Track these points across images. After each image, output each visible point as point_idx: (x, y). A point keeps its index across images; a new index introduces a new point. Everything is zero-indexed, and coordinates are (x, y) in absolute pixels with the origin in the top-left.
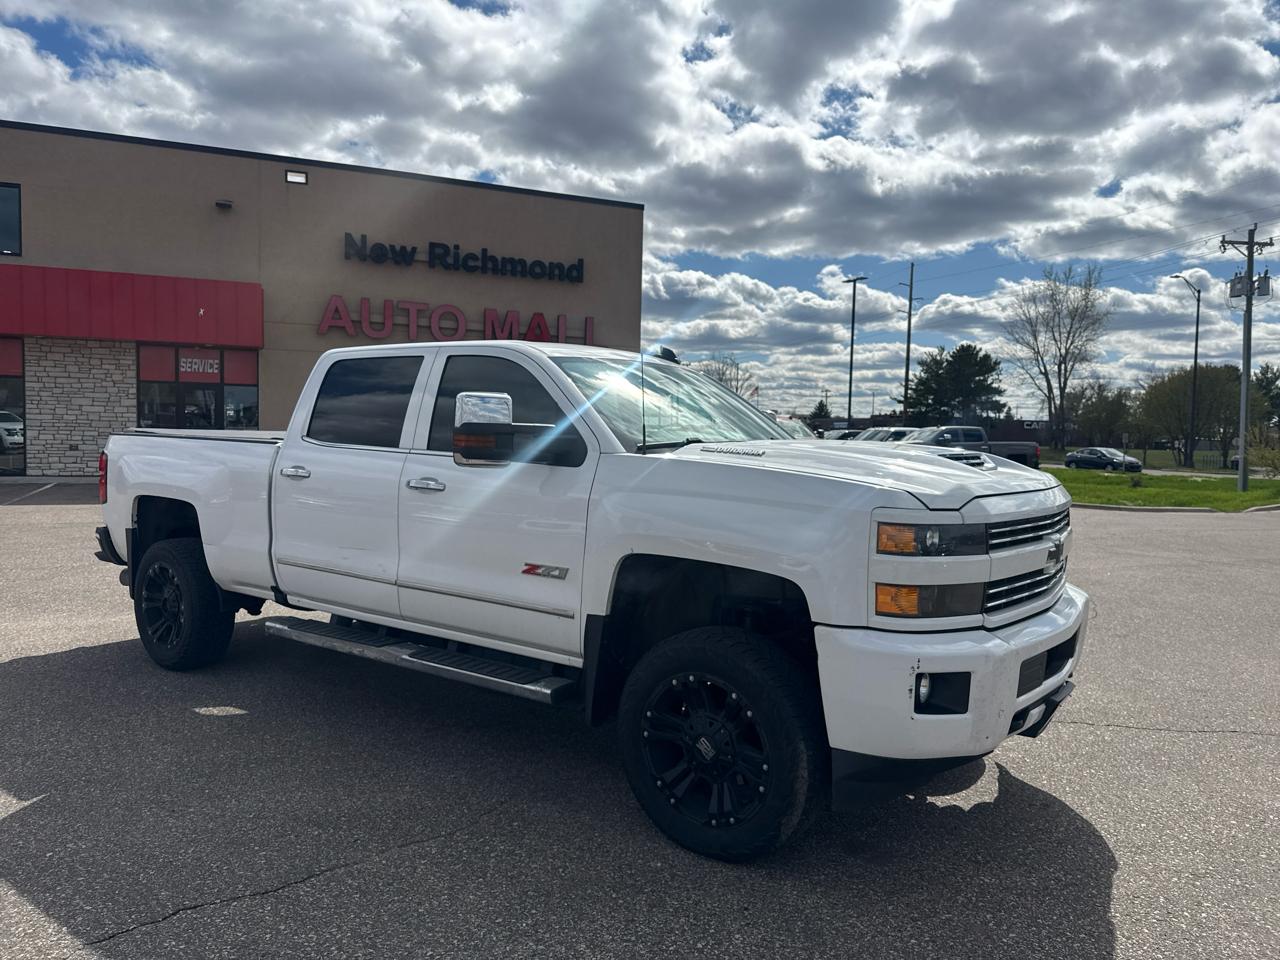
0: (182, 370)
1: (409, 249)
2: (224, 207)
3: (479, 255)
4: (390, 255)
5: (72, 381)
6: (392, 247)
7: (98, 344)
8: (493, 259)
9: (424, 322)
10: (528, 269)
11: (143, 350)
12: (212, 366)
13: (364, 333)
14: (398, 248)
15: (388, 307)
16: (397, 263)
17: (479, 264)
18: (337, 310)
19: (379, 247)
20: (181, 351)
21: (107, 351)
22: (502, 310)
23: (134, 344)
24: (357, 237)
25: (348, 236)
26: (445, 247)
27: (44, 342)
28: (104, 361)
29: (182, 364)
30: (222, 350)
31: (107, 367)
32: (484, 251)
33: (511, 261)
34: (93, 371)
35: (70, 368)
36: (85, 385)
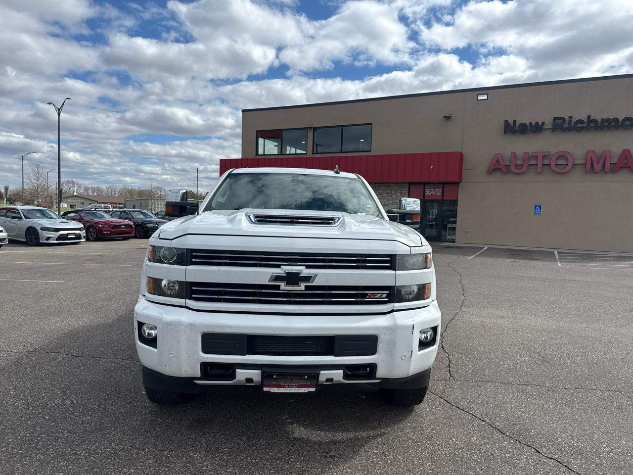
0: (426, 194)
1: (540, 123)
2: (448, 118)
3: (586, 120)
4: (529, 128)
5: (385, 200)
6: (531, 123)
7: (394, 185)
8: (595, 121)
9: (546, 162)
10: (620, 124)
11: (411, 186)
12: (439, 192)
13: (512, 171)
14: (533, 124)
15: (527, 157)
16: (533, 132)
17: (585, 125)
18: (498, 161)
19: (523, 125)
20: (426, 185)
21: (397, 187)
22: (599, 150)
23: (408, 184)
24: (511, 122)
25: (506, 122)
26: (563, 119)
27: (376, 185)
28: (397, 192)
29: (426, 192)
30: (443, 184)
31: (397, 194)
32: (589, 117)
33: (608, 120)
34: (392, 196)
35: (384, 195)
36: (389, 202)
